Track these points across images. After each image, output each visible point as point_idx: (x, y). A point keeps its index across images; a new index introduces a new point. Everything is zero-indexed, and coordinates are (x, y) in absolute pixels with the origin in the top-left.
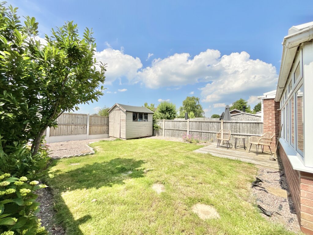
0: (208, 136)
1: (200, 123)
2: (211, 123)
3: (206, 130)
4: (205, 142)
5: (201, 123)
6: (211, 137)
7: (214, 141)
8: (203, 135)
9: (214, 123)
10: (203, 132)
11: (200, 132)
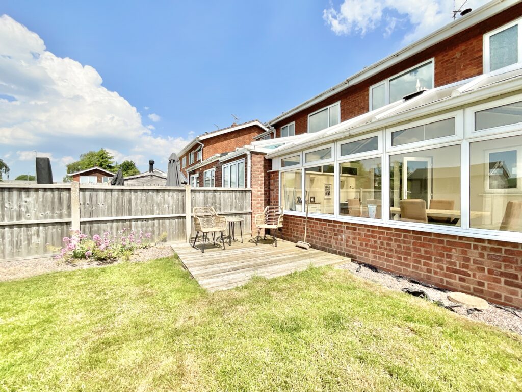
0: (150, 229)
1: (123, 195)
2: (160, 194)
3: (145, 213)
4: (145, 247)
5: (127, 193)
6: (161, 228)
7: (167, 239)
8: (136, 227)
9: (166, 193)
10: (137, 220)
11: (126, 220)
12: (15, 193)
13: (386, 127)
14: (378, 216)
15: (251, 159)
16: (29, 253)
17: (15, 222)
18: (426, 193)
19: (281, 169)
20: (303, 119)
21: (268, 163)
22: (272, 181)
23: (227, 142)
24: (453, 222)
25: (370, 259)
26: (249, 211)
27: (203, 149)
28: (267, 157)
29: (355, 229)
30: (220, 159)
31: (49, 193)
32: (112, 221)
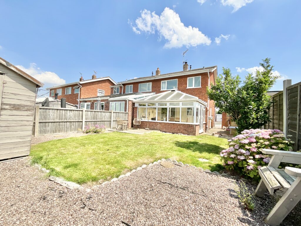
0: (102, 124)
10: (98, 121)
11: (95, 121)
12: (68, 111)
13: (169, 102)
14: (166, 120)
15: (129, 102)
16: (71, 131)
17: (68, 120)
18: (175, 116)
19: (138, 107)
20: (137, 85)
21: (134, 104)
22: (135, 110)
23: (93, 86)
24: (179, 121)
25: (164, 130)
26: (127, 119)
27: (81, 88)
28: (133, 102)
29: (161, 124)
30: (109, 99)
31: (77, 112)
32: (92, 121)
